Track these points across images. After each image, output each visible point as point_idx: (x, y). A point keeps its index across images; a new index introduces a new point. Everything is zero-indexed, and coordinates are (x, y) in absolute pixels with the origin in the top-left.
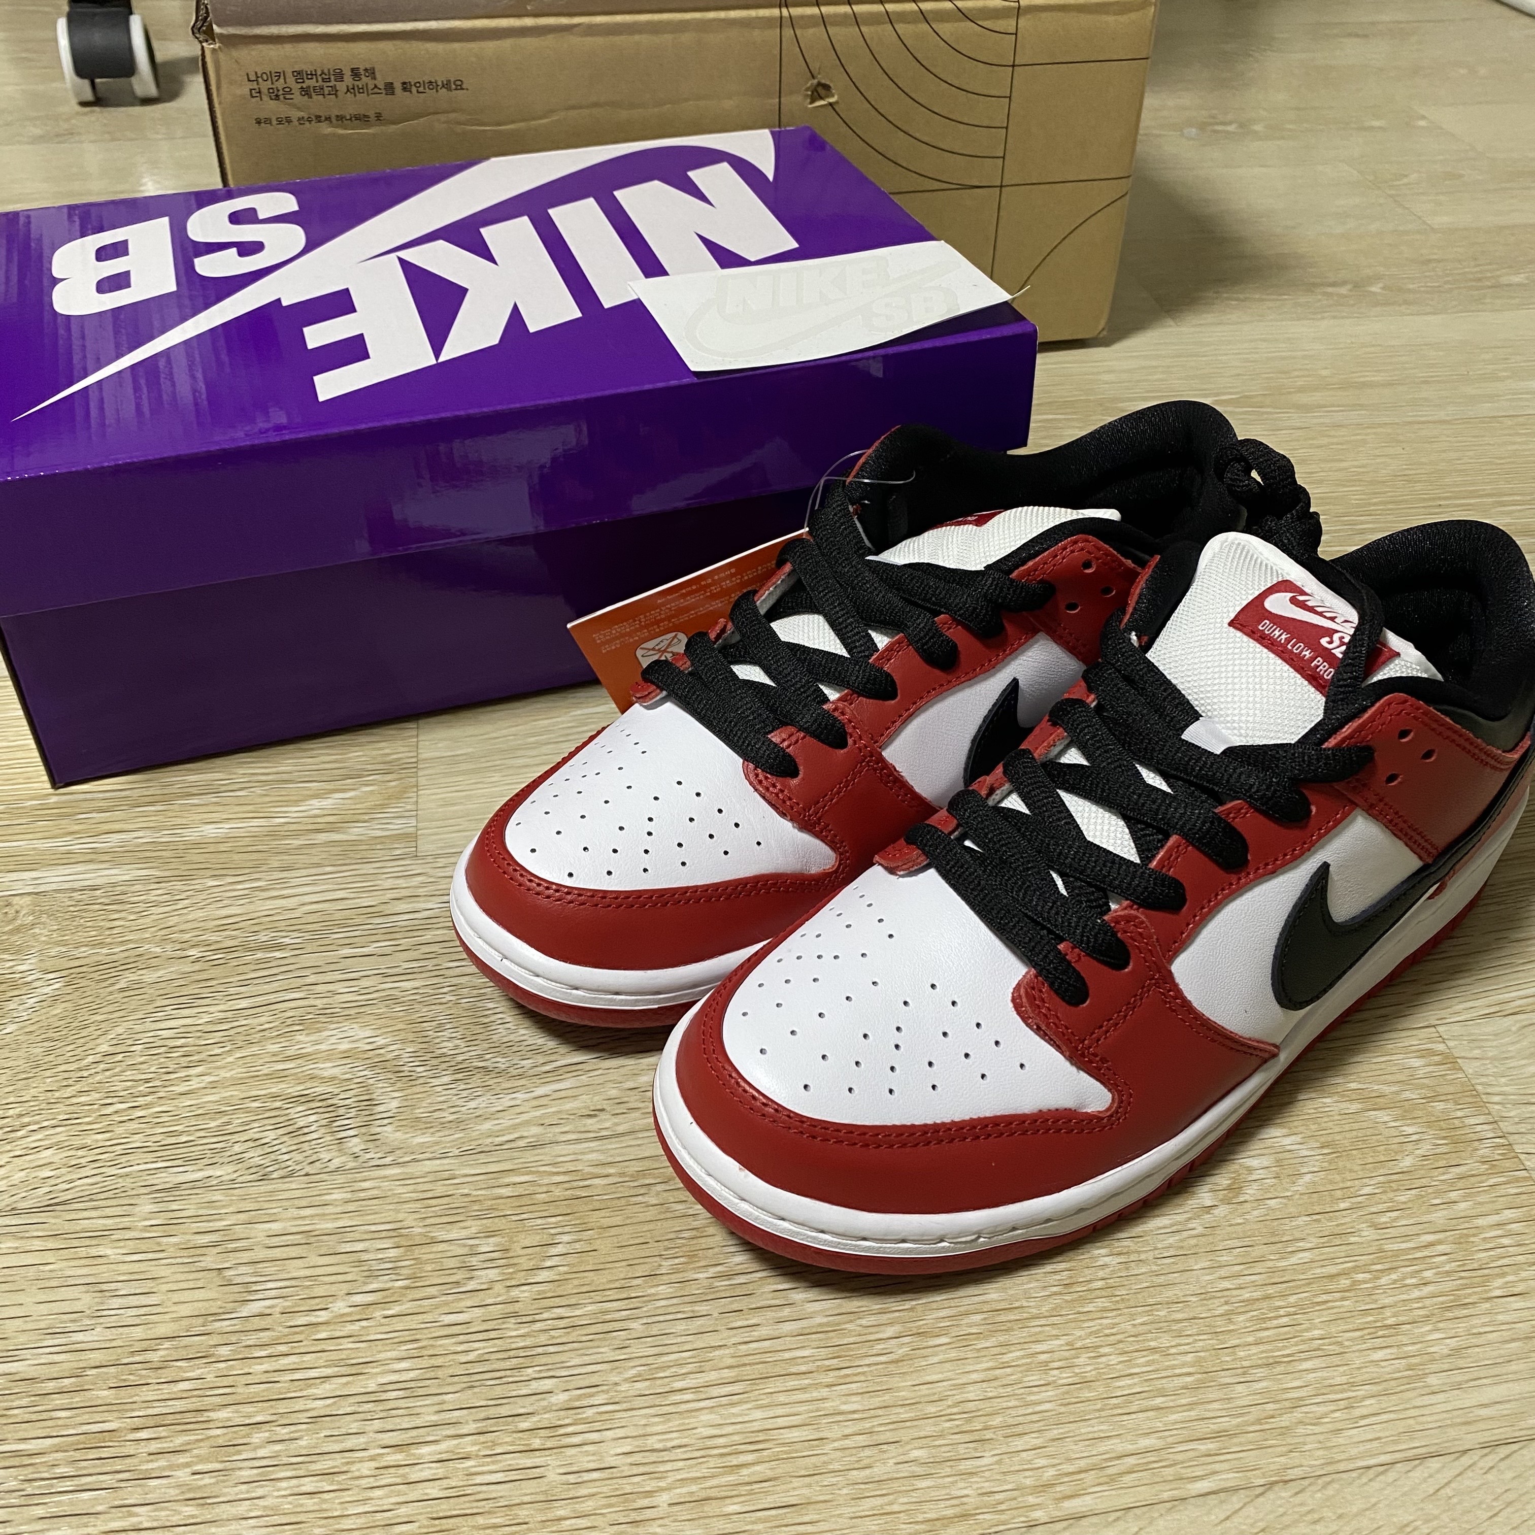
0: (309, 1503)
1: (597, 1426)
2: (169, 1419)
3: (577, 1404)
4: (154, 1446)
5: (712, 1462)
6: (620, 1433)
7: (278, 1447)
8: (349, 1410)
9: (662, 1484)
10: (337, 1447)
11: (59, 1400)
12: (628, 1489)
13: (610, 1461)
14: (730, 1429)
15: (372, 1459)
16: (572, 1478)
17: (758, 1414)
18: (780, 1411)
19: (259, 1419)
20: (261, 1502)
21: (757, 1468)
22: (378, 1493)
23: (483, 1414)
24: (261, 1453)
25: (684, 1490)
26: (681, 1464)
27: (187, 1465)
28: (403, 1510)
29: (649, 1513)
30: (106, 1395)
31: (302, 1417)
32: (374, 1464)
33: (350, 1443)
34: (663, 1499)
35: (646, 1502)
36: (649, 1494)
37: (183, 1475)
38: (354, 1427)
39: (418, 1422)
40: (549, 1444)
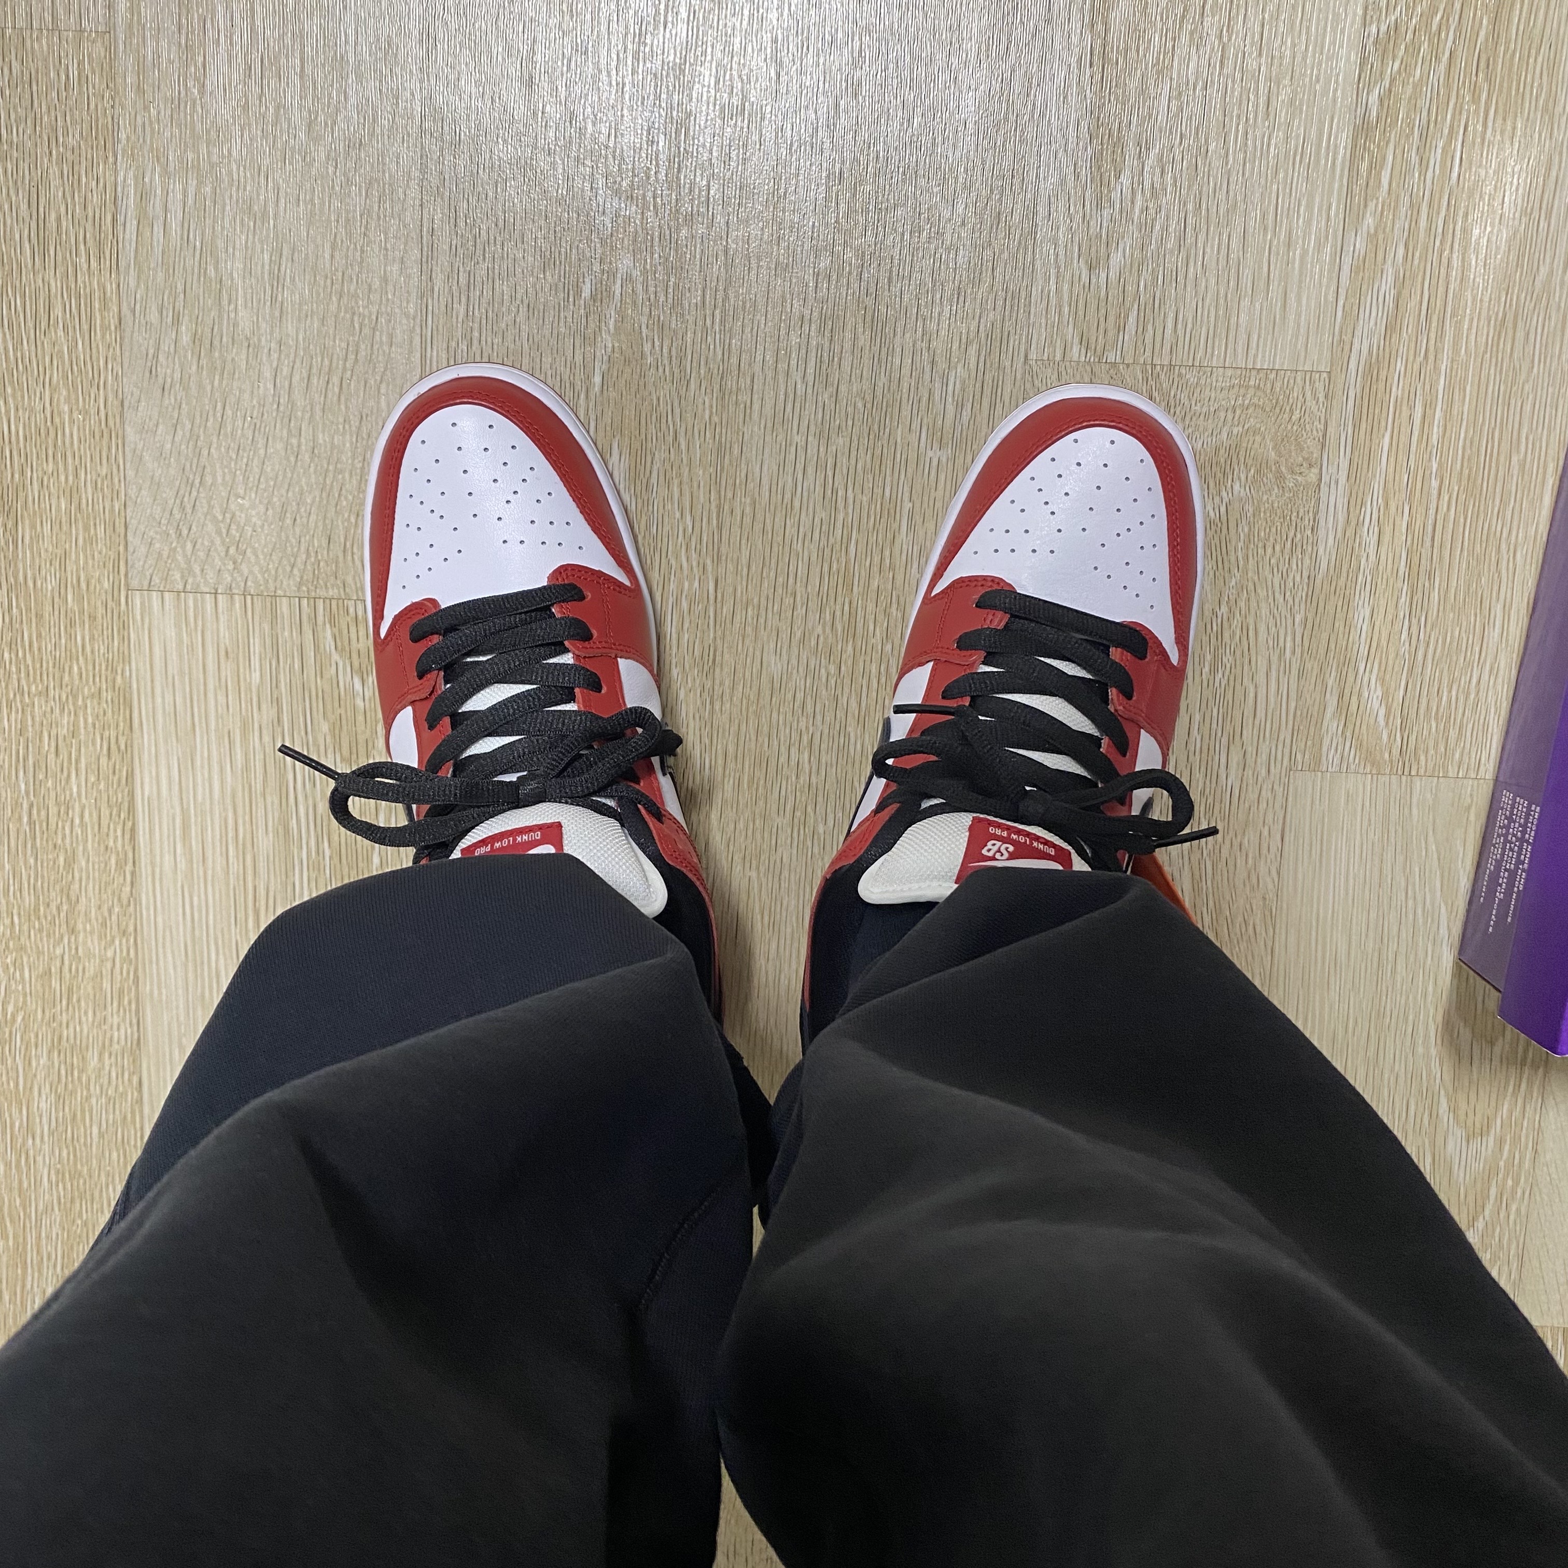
0: (789, 696)
1: (801, 846)
2: (853, 620)
3: (816, 837)
4: (838, 613)
5: (768, 902)
6: (794, 858)
7: (824, 680)
8: (838, 716)
9: (761, 875)
10: (818, 710)
11: (877, 559)
12: (762, 858)
13: (780, 850)
14: (784, 914)
15: (807, 728)
16: (774, 830)
17: (789, 930)
18: (788, 942)
19: (843, 668)
20: (795, 671)
21: (759, 924)
22: (788, 731)
23: (821, 787)
24: (823, 671)
25: (756, 885)
26: (770, 885)
27: (824, 631)
28: (776, 743)
29: (747, 865)
30: (875, 584)
31: (839, 691)
32: (804, 729)
33: (819, 717)
34: (754, 874)
35: (754, 866)
36: (758, 868)
37: (819, 630)
38: (827, 719)
39: (823, 753)
40: (796, 820)
